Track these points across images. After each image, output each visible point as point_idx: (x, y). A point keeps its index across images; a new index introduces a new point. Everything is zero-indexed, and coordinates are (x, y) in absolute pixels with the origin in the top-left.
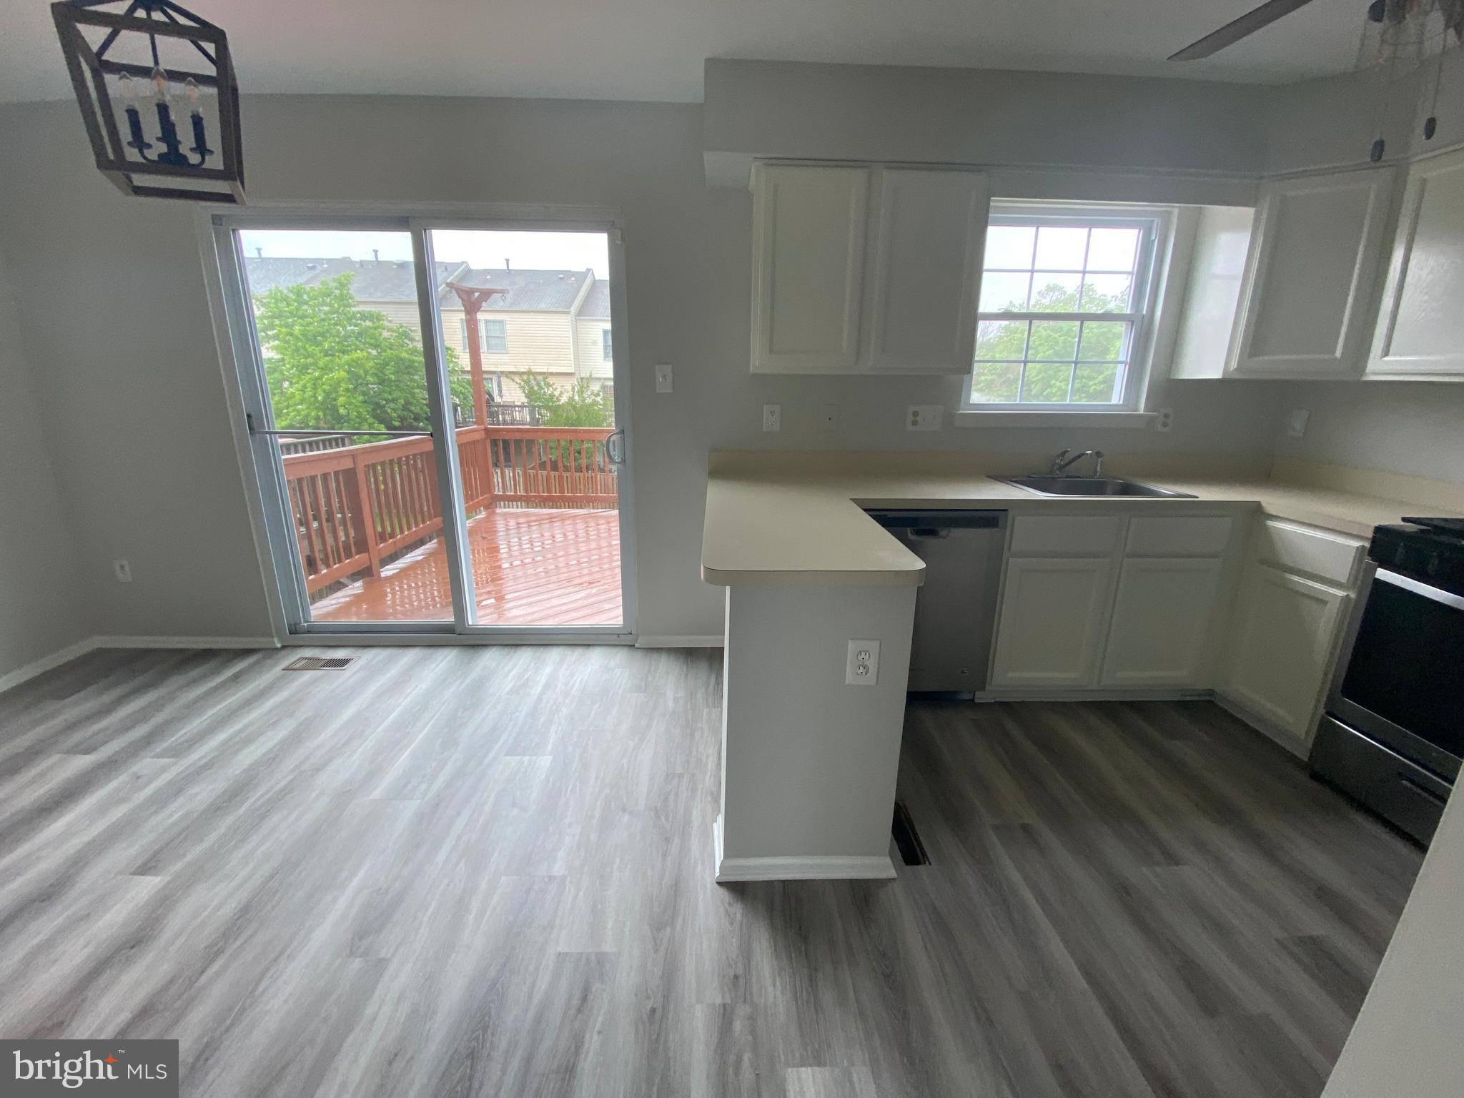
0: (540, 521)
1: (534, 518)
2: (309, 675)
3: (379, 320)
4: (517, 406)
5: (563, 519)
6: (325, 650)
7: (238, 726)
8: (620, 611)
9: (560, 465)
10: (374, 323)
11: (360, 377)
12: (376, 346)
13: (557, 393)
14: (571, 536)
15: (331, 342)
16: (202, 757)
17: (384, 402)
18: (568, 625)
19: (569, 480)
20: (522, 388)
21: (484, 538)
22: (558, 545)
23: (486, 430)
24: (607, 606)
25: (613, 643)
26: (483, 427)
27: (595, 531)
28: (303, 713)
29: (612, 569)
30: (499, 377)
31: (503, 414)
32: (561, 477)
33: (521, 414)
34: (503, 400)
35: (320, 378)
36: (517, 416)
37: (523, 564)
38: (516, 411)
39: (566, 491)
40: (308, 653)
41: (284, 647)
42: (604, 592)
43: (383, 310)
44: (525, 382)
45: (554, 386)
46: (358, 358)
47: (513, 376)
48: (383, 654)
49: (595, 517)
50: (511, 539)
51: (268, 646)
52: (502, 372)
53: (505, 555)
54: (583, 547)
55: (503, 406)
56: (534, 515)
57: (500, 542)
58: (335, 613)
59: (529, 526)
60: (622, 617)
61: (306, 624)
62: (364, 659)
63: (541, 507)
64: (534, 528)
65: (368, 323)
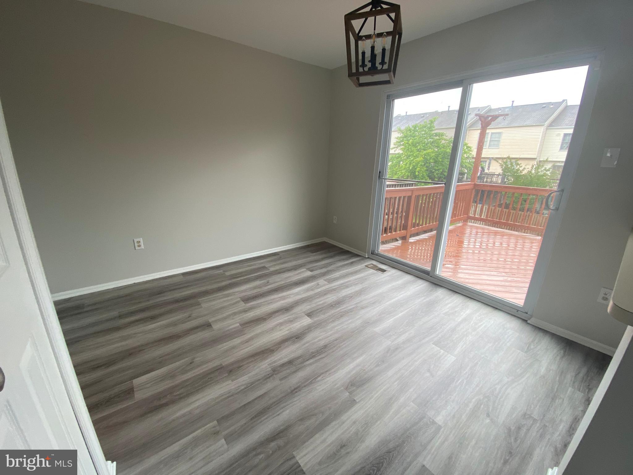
0: (489, 233)
1: (486, 231)
2: (372, 271)
3: (442, 136)
4: (495, 175)
5: (503, 235)
6: (380, 264)
7: (346, 280)
8: (524, 296)
9: (511, 206)
10: (440, 137)
11: (427, 160)
12: (438, 147)
13: (521, 169)
14: (505, 245)
15: (421, 146)
16: (334, 286)
17: (434, 170)
18: (487, 292)
19: (514, 214)
20: (502, 166)
21: (457, 235)
22: (496, 248)
23: (475, 185)
24: (515, 290)
25: (513, 313)
26: (473, 183)
27: (522, 245)
28: (366, 284)
29: (526, 270)
30: (490, 160)
31: (487, 178)
32: (509, 213)
33: (497, 178)
34: (489, 171)
35: (413, 160)
36: (494, 179)
37: (473, 253)
38: (494, 177)
39: (510, 220)
40: (374, 263)
41: (368, 258)
42: (516, 281)
43: (444, 132)
44: (504, 162)
45: (521, 165)
46: (429, 152)
47: (498, 160)
48: (399, 273)
49: (524, 238)
50: (471, 238)
51: (363, 256)
52: (492, 158)
53: (465, 246)
54: (510, 253)
55: (488, 174)
56: (488, 229)
57: (465, 239)
58: (388, 251)
59: (483, 234)
60: (524, 300)
61: (377, 252)
62: (392, 272)
63: (493, 227)
64: (485, 236)
65: (437, 137)
